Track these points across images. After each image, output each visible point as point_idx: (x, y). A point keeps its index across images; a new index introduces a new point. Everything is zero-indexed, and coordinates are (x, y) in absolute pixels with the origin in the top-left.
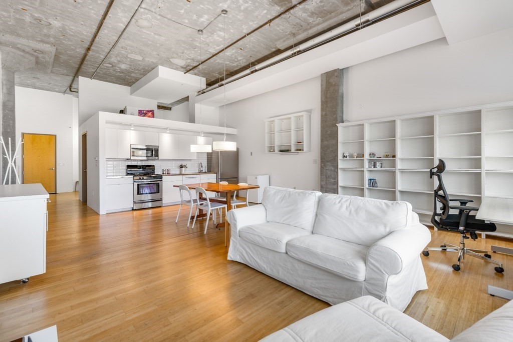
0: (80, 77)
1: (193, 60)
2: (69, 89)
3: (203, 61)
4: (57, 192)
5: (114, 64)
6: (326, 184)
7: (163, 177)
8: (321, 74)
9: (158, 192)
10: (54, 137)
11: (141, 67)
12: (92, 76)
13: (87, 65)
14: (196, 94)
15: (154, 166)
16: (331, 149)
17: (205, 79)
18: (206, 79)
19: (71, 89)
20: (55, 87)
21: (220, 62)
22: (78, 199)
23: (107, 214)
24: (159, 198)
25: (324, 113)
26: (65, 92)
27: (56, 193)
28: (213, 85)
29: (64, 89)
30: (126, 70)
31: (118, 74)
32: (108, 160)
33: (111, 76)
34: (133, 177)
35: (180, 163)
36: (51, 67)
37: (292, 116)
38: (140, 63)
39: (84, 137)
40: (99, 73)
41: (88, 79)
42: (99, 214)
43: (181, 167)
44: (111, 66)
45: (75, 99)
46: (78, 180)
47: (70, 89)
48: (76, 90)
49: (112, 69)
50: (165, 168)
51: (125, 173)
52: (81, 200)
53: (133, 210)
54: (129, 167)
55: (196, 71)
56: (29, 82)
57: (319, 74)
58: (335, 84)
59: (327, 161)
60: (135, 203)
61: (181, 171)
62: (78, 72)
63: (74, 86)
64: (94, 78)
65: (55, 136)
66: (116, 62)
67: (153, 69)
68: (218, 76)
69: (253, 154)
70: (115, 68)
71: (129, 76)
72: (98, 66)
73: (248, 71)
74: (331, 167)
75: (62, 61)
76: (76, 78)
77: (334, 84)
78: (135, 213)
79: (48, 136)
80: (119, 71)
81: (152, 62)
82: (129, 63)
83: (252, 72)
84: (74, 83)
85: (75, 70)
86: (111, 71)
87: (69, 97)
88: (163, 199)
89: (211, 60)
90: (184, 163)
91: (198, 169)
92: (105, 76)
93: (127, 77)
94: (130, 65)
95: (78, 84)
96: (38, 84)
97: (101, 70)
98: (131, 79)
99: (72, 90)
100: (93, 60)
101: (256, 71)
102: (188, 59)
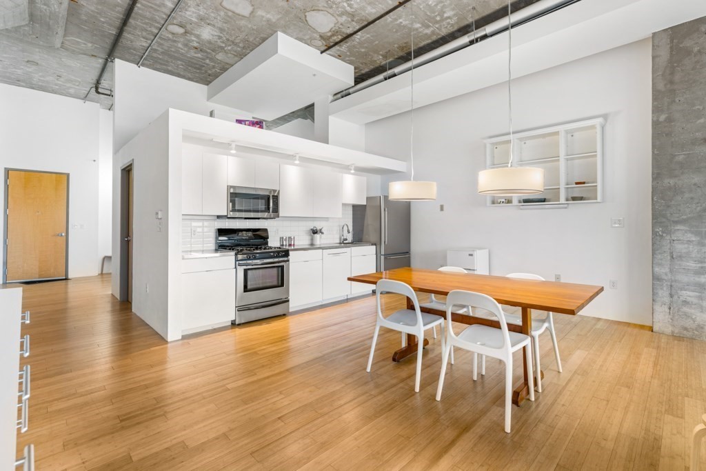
0: (117, 61)
1: (352, 16)
2: (94, 89)
3: (371, 19)
4: (70, 277)
5: (189, 27)
6: (671, 271)
7: (291, 253)
8: (654, 34)
9: (282, 285)
10: (66, 176)
11: (242, 36)
12: (140, 59)
13: (135, 28)
14: (331, 98)
15: (266, 230)
16: (687, 195)
17: (353, 67)
18: (355, 69)
19: (99, 88)
20: (68, 85)
21: (404, 23)
22: (110, 293)
23: (184, 337)
24: (283, 297)
25: (663, 118)
26: (85, 98)
27: (66, 279)
28: (366, 79)
29: (84, 91)
30: (210, 42)
31: (192, 53)
32: (189, 217)
33: (179, 59)
34: (236, 254)
35: (311, 225)
36: (61, 32)
37: (560, 128)
38: (243, 23)
39: (127, 172)
40: (155, 51)
41: (133, 65)
42: (165, 342)
43: (315, 232)
44: (181, 31)
45: (104, 113)
46: (110, 254)
47: (97, 88)
48: (108, 92)
49: (182, 40)
50: (286, 235)
51: (212, 246)
52: (118, 296)
53: (233, 324)
54: (221, 232)
55: (344, 48)
56: (19, 72)
57: (649, 33)
58: (699, 51)
59: (676, 222)
60: (241, 309)
61: (312, 239)
62: (114, 49)
63: (104, 84)
64: (143, 65)
65: (68, 175)
66: (194, 19)
67: (264, 40)
68: (379, 60)
69: (445, 208)
70: (188, 37)
71: (211, 59)
72: (156, 31)
73: (465, 39)
74: (689, 235)
75: (84, 17)
76: (109, 64)
77: (696, 49)
78: (238, 331)
79: (54, 175)
80: (195, 44)
81: (268, 20)
82: (220, 25)
83: (472, 43)
84: (106, 75)
85: (109, 41)
86: (180, 45)
87: (93, 108)
88: (290, 298)
89: (388, 18)
90: (318, 226)
91: (338, 236)
92: (166, 58)
93: (207, 61)
94: (221, 30)
95: (112, 79)
96: (36, 77)
97: (160, 44)
98: (214, 67)
99: (100, 90)
100: (148, 14)
101: (485, 37)
102: (344, 13)
